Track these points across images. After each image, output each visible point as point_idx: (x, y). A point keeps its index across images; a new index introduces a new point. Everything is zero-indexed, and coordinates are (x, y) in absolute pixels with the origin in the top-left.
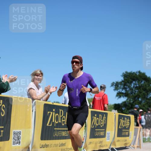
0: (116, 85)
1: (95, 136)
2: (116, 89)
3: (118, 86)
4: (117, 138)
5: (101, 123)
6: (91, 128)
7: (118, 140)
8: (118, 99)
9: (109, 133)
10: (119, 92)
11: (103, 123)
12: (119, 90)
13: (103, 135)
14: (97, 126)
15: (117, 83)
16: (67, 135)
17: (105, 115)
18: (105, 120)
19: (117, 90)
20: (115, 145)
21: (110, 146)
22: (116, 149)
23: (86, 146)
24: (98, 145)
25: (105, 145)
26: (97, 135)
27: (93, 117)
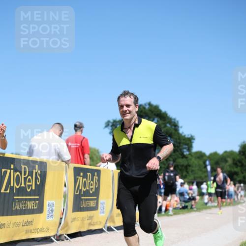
0: (113, 126)
1: (81, 208)
5: (91, 187)
6: (75, 195)
7: (117, 213)
9: (104, 203)
11: (93, 187)
13: (95, 206)
14: (83, 191)
15: (115, 121)
17: (96, 174)
18: (97, 182)
20: (113, 222)
21: (106, 223)
22: (115, 228)
23: (66, 225)
24: (87, 222)
25: (97, 222)
26: (85, 206)
27: (77, 177)
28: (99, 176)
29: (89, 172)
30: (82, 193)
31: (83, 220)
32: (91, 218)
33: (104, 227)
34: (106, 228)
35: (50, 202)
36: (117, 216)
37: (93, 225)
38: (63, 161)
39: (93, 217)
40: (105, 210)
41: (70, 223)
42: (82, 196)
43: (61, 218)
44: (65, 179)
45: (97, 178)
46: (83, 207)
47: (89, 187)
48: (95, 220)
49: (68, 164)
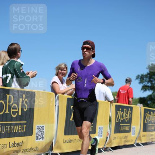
0: (141, 78)
1: (120, 131)
2: (141, 82)
3: (143, 79)
4: (142, 133)
5: (126, 118)
7: (143, 134)
8: (143, 92)
9: (135, 128)
10: (144, 86)
11: (128, 117)
12: (144, 83)
13: (128, 130)
14: (121, 120)
15: (142, 75)
16: (91, 129)
17: (130, 109)
18: (130, 114)
19: (143, 83)
20: (141, 140)
21: (136, 141)
22: (142, 144)
23: (110, 141)
24: (123, 140)
25: (130, 140)
26: (122, 130)
27: (118, 111)
28: (132, 110)
29: (125, 108)
30: (121, 122)
31: (121, 139)
32: (126, 137)
33: (135, 143)
34: (136, 144)
35: (100, 127)
36: (143, 137)
37: (128, 142)
38: (109, 101)
39: (127, 136)
40: (135, 132)
42: (121, 123)
43: (107, 137)
44: (110, 113)
45: (130, 112)
46: (121, 130)
47: (125, 118)
48: (129, 139)
49: (112, 103)
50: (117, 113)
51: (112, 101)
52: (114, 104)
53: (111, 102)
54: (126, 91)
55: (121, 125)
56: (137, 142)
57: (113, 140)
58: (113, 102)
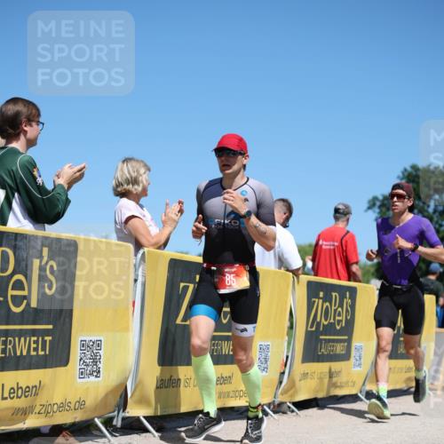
0: (383, 206)
1: (319, 356)
6: (307, 332)
9: (361, 348)
11: (343, 318)
13: (344, 352)
14: (324, 325)
15: (386, 199)
17: (348, 294)
18: (349, 309)
21: (364, 384)
23: (292, 385)
25: (348, 382)
26: (325, 353)
27: (313, 299)
28: (353, 298)
29: (335, 291)
30: (321, 329)
31: (322, 378)
32: (336, 374)
33: (361, 392)
34: (364, 394)
35: (263, 343)
37: (341, 387)
38: (288, 270)
39: (340, 372)
40: (362, 360)
41: (297, 383)
42: (322, 333)
43: (283, 373)
44: (290, 301)
45: (349, 301)
46: (323, 354)
47: (334, 319)
48: (344, 378)
49: (297, 276)
50: (310, 305)
51: (298, 269)
52: (304, 278)
53: (295, 273)
54: (336, 244)
55: (322, 340)
56: (368, 387)
57: (300, 380)
58: (300, 272)
